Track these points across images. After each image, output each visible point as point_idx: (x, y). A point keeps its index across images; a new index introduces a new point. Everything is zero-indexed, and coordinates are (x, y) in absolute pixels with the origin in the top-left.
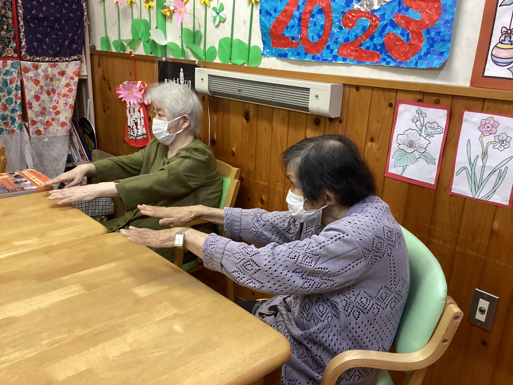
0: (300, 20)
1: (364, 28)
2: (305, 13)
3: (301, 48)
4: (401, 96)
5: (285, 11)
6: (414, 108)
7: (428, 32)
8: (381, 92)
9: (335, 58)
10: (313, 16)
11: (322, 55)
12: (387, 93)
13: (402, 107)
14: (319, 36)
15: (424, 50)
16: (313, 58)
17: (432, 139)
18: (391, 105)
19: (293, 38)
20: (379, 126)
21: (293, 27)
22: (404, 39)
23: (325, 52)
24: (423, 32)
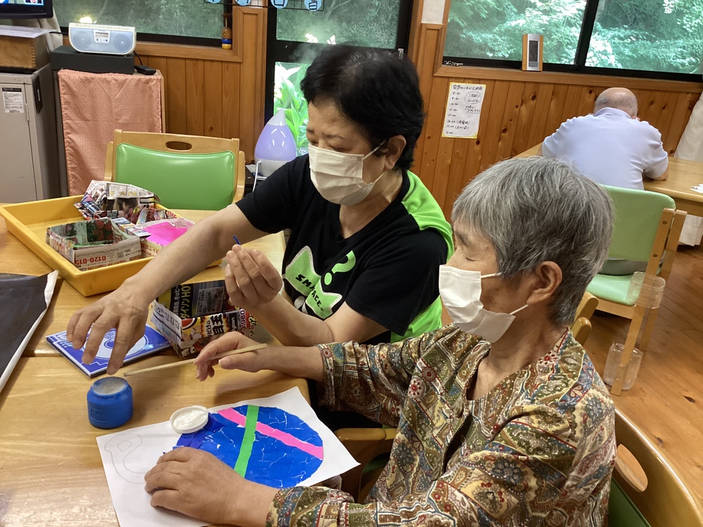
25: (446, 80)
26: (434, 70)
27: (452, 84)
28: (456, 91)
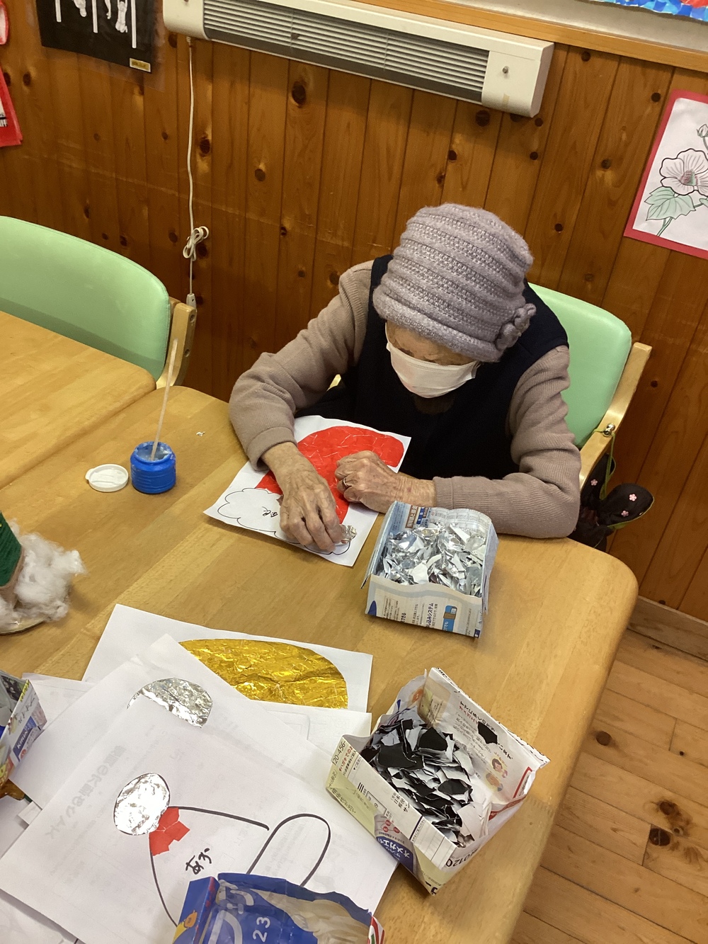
4: (680, 82)
8: (639, 69)
12: (652, 73)
13: (682, 105)
18: (656, 97)
20: (624, 137)
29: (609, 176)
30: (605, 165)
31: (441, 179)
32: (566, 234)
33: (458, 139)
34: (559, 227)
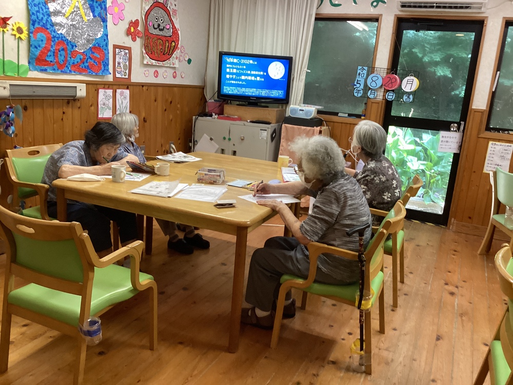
0: (54, 52)
1: (80, 59)
2: (56, 49)
3: (56, 67)
4: (98, 86)
5: (45, 47)
6: (104, 90)
7: (103, 62)
8: (92, 85)
9: (70, 71)
10: (60, 51)
11: (65, 70)
12: (94, 85)
13: (100, 90)
14: (63, 61)
15: (103, 69)
16: (62, 71)
17: (110, 101)
18: (96, 90)
19: (51, 62)
21: (50, 56)
22: (95, 64)
23: (66, 68)
24: (101, 62)
25: (487, 140)
26: (478, 134)
27: (491, 143)
28: (493, 146)
29: (92, 108)
30: (91, 106)
31: (62, 119)
32: (88, 122)
33: (64, 108)
34: (87, 122)
